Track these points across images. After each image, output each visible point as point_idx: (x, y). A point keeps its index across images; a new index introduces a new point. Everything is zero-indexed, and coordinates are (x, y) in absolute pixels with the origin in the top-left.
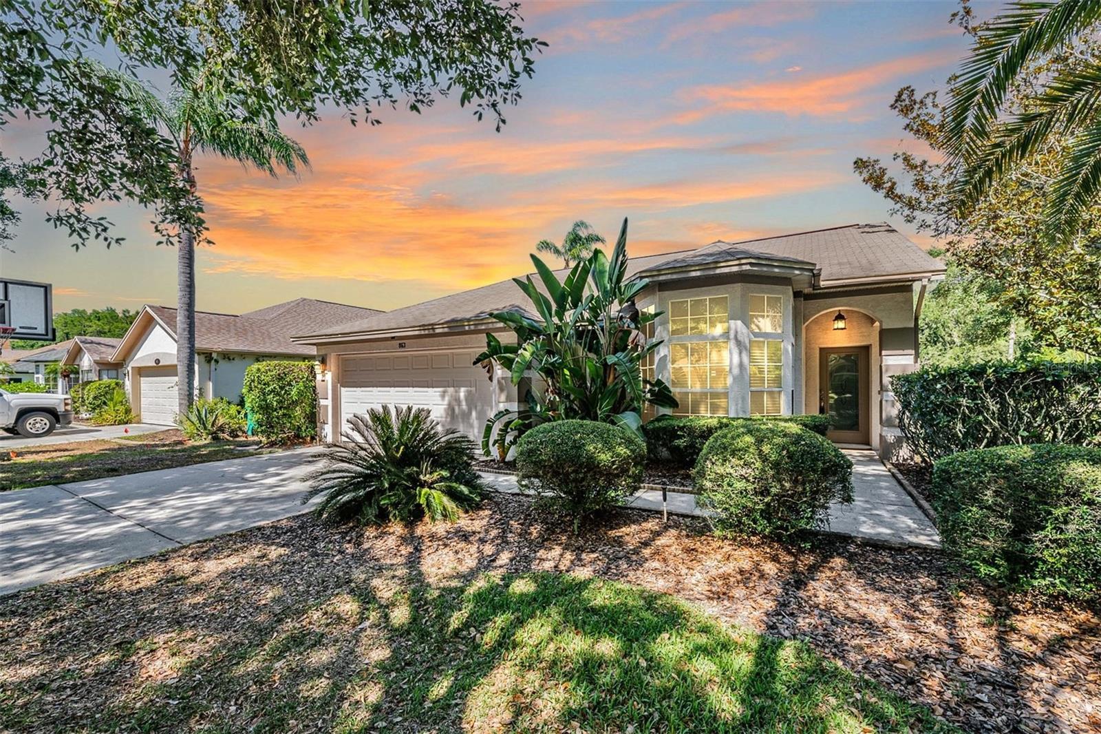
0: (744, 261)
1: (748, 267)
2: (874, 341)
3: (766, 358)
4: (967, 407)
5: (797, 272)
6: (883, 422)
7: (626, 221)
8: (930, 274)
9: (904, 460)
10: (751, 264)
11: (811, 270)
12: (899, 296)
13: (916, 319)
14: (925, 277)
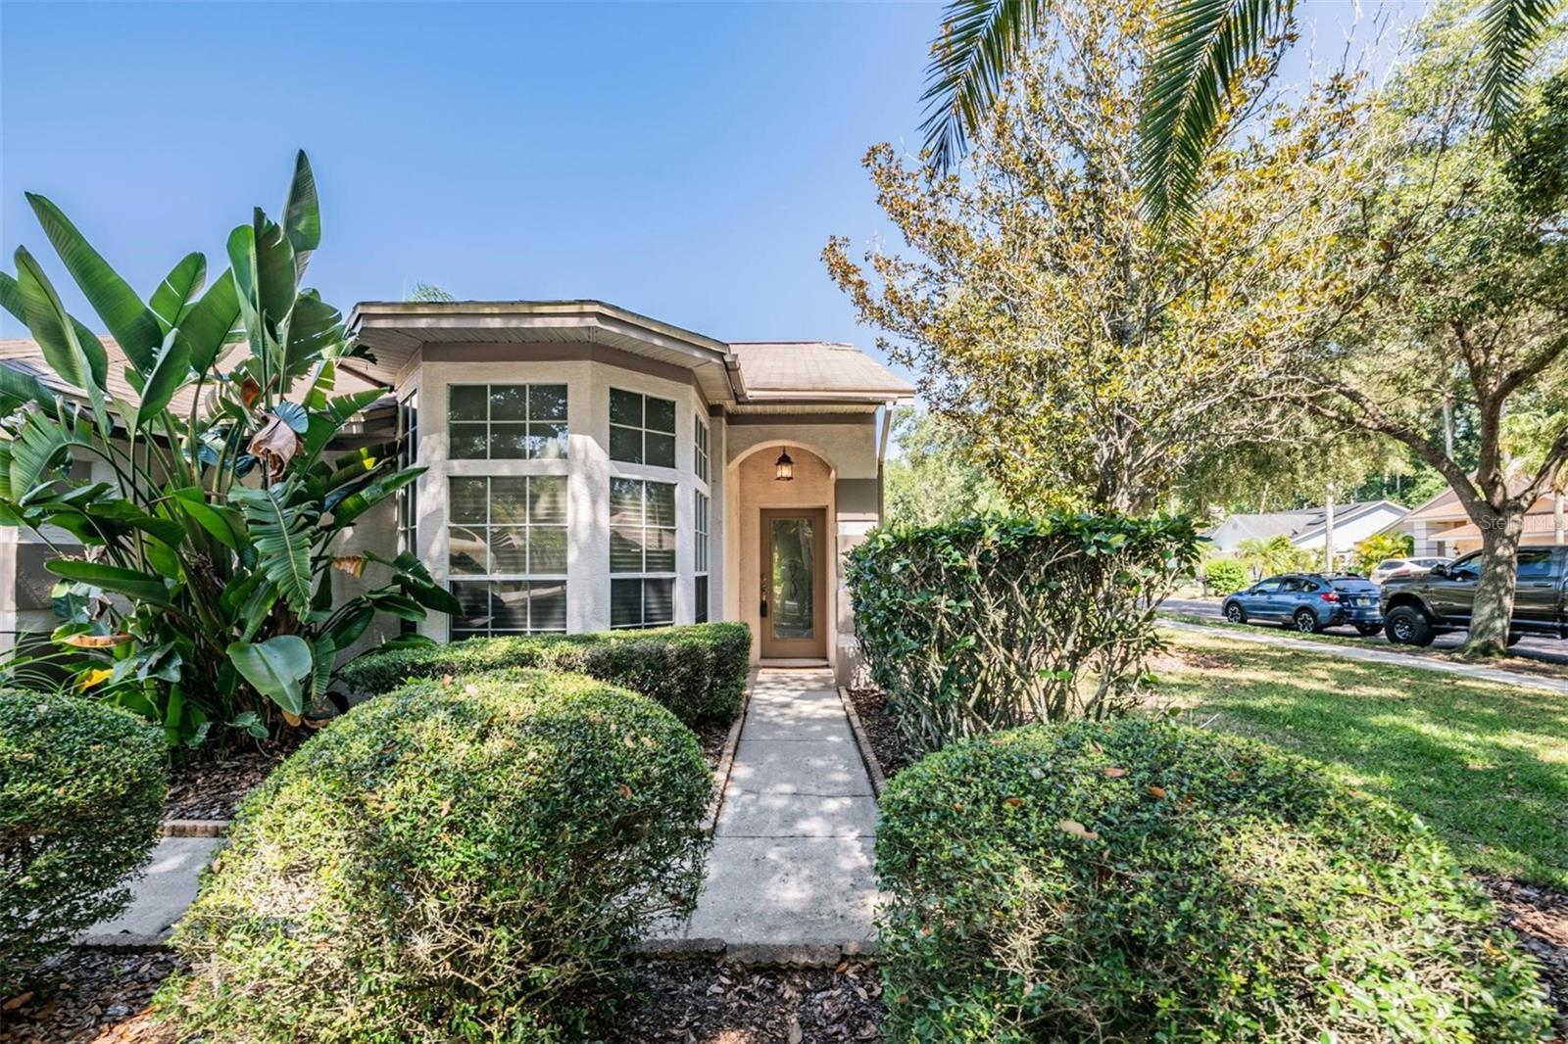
0: (588, 308)
1: (593, 322)
2: (828, 499)
3: (644, 514)
4: (947, 616)
5: (697, 354)
6: (840, 630)
7: (302, 158)
8: (896, 395)
9: (866, 684)
10: (600, 316)
11: (721, 355)
12: (857, 429)
13: (880, 467)
14: (890, 399)
